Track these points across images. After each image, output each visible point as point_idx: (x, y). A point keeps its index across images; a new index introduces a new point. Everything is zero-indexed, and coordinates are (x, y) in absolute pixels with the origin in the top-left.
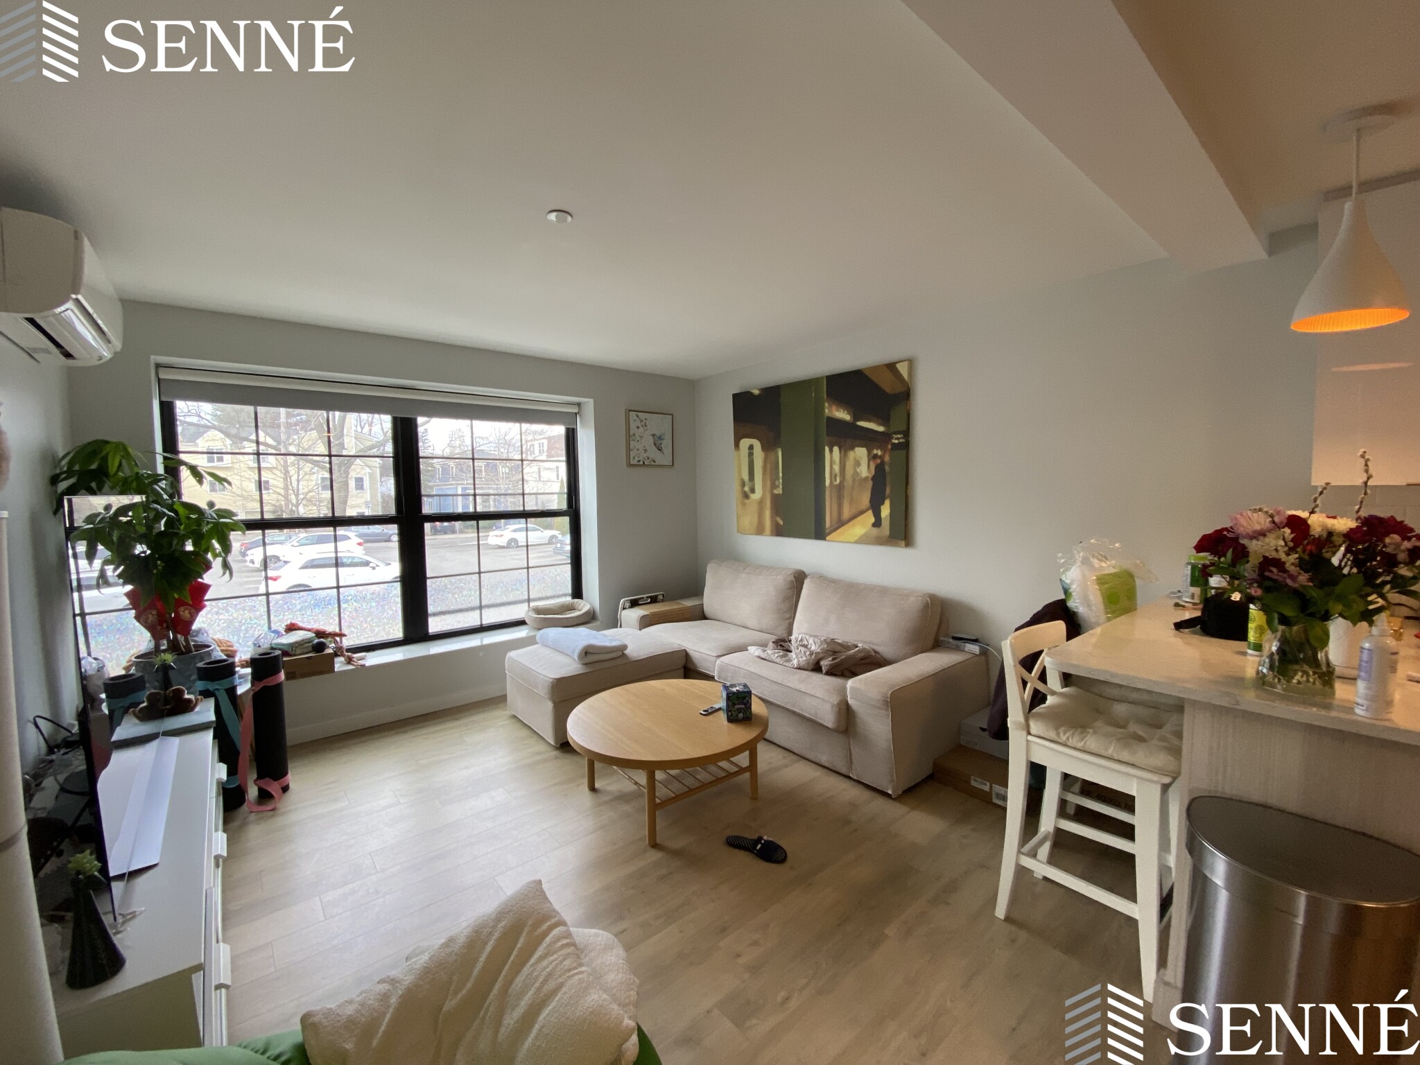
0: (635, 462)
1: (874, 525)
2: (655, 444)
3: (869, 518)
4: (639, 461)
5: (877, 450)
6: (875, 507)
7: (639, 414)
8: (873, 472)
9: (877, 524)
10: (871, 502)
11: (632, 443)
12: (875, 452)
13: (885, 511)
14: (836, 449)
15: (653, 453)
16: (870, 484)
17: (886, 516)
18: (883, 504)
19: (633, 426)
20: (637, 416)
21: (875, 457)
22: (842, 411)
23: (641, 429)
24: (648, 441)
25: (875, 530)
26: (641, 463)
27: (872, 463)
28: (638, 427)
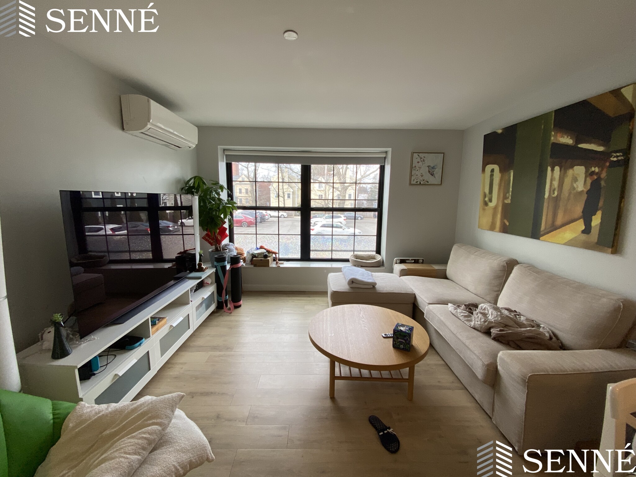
0: (414, 183)
1: (583, 232)
2: (429, 172)
3: (580, 225)
4: (417, 182)
5: (595, 167)
6: (587, 217)
7: (420, 155)
8: (589, 187)
9: (587, 230)
10: (583, 212)
11: (413, 172)
12: (593, 169)
13: (596, 221)
14: (557, 169)
15: (428, 177)
16: (585, 197)
17: (596, 225)
18: (595, 214)
19: (415, 161)
20: (418, 155)
21: (593, 173)
22: (566, 137)
23: (420, 163)
24: (424, 170)
25: (584, 237)
26: (419, 183)
27: (588, 179)
28: (418, 162)
